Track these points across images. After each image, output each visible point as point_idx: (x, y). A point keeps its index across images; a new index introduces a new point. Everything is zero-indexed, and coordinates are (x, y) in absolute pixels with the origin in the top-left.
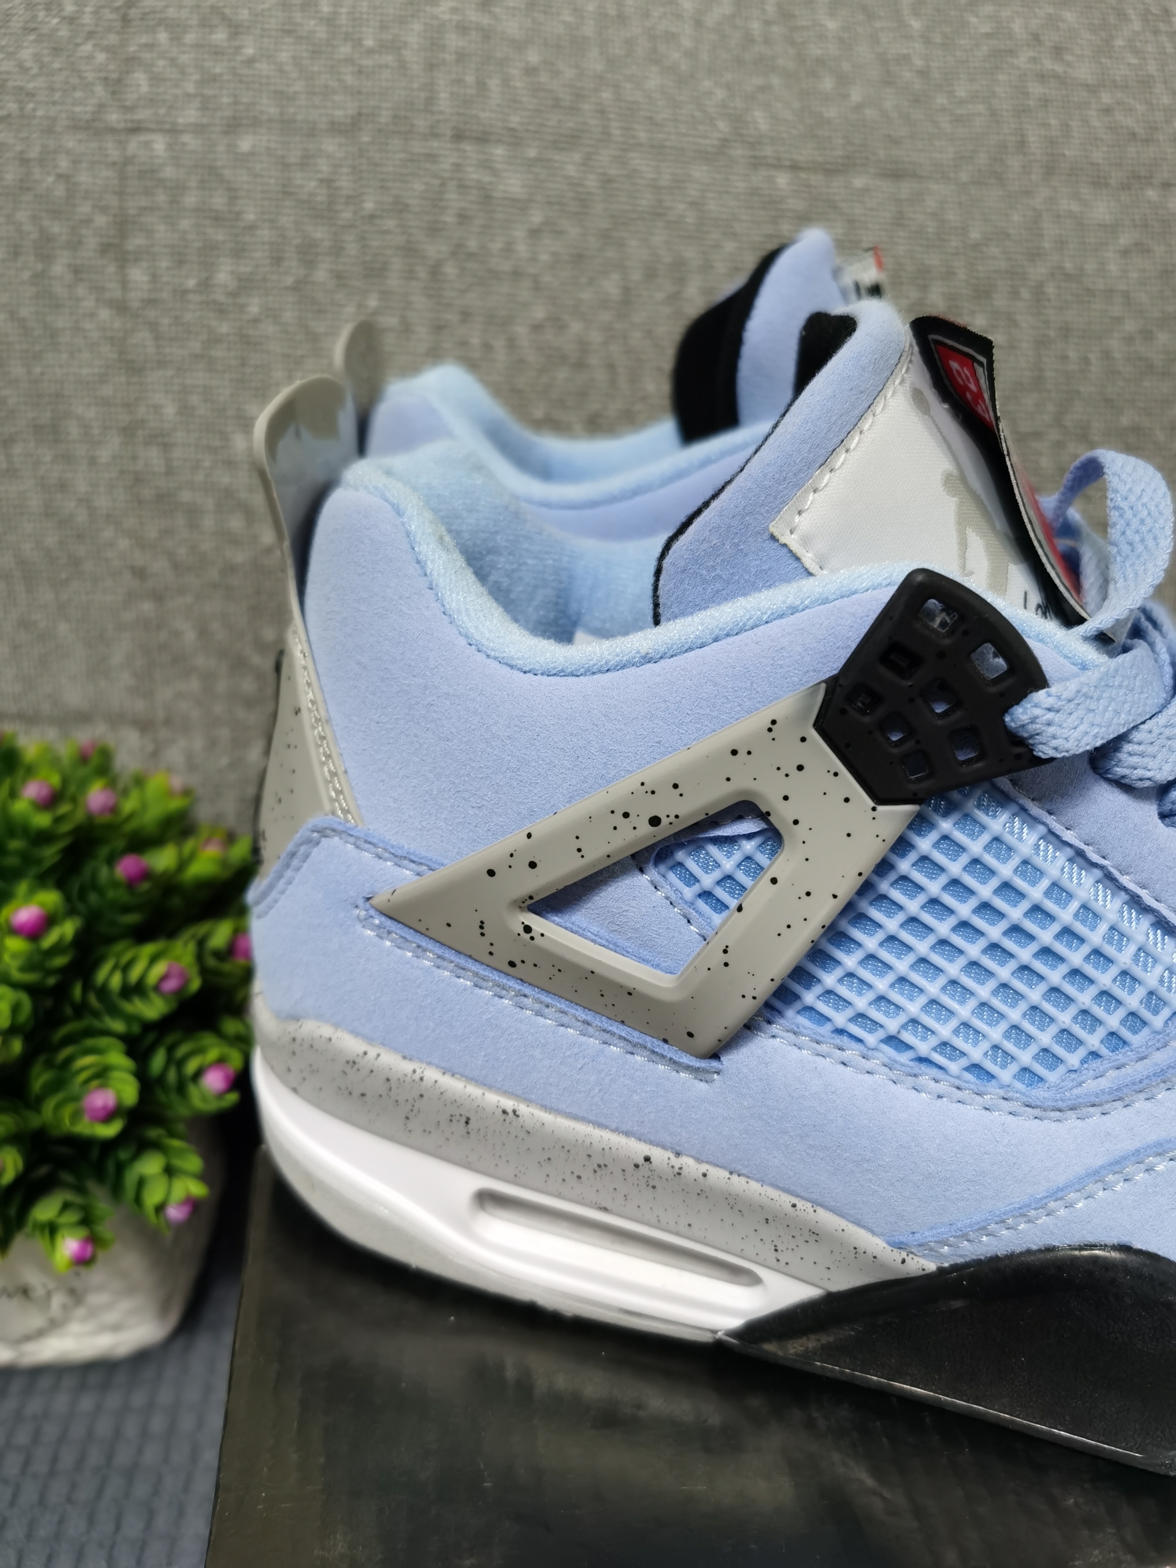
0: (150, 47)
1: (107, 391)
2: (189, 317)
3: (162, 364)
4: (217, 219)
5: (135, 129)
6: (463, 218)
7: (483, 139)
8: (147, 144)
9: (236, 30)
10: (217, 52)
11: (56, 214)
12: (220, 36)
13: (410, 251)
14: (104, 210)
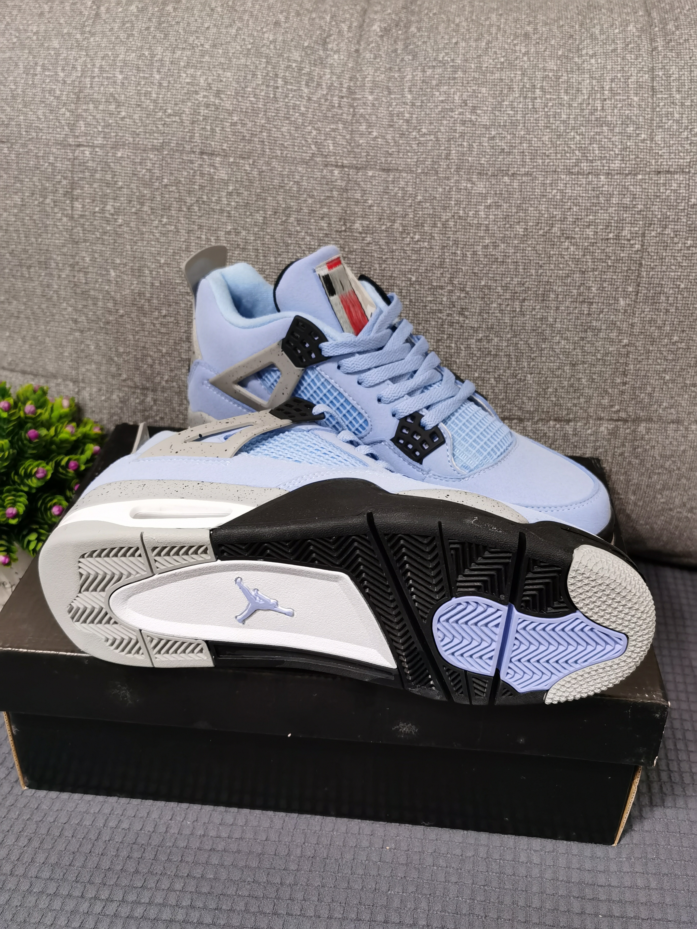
0: (86, 110)
1: (65, 250)
2: (95, 223)
3: (85, 241)
4: (108, 185)
5: (79, 146)
6: (202, 187)
7: (212, 154)
8: (83, 152)
9: (119, 105)
10: (111, 114)
11: (48, 179)
12: (112, 107)
13: (180, 200)
14: (65, 178)
